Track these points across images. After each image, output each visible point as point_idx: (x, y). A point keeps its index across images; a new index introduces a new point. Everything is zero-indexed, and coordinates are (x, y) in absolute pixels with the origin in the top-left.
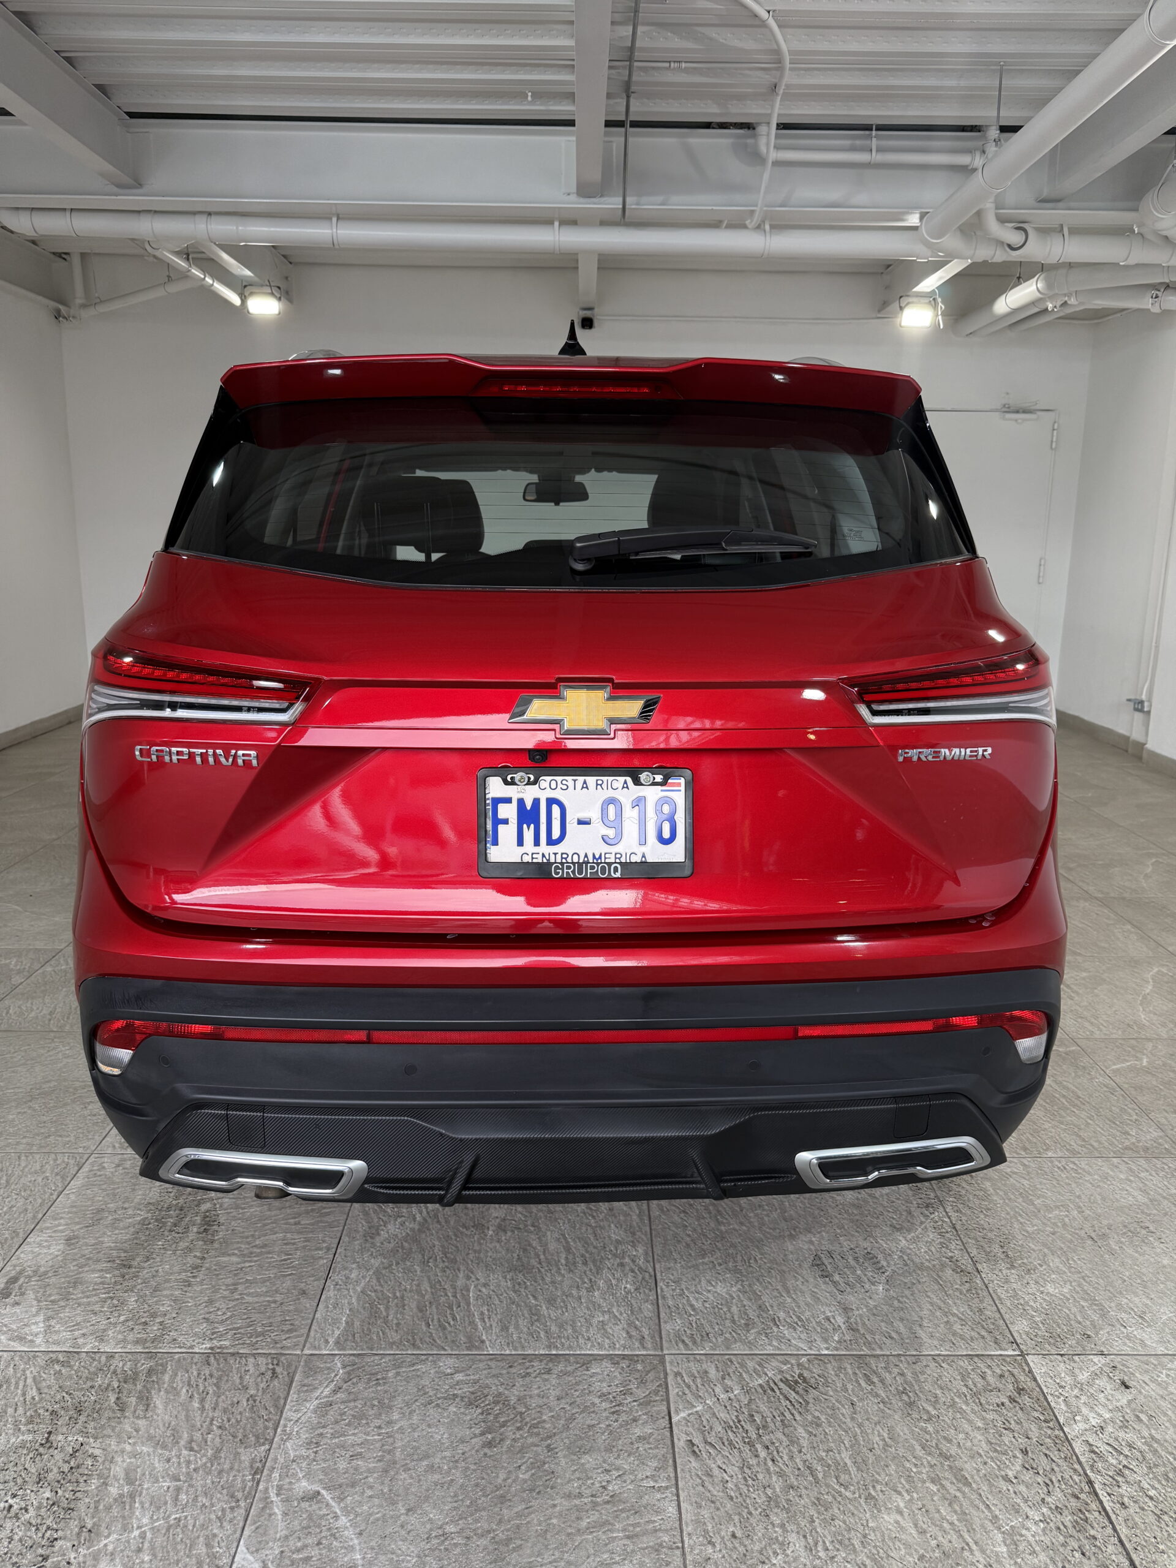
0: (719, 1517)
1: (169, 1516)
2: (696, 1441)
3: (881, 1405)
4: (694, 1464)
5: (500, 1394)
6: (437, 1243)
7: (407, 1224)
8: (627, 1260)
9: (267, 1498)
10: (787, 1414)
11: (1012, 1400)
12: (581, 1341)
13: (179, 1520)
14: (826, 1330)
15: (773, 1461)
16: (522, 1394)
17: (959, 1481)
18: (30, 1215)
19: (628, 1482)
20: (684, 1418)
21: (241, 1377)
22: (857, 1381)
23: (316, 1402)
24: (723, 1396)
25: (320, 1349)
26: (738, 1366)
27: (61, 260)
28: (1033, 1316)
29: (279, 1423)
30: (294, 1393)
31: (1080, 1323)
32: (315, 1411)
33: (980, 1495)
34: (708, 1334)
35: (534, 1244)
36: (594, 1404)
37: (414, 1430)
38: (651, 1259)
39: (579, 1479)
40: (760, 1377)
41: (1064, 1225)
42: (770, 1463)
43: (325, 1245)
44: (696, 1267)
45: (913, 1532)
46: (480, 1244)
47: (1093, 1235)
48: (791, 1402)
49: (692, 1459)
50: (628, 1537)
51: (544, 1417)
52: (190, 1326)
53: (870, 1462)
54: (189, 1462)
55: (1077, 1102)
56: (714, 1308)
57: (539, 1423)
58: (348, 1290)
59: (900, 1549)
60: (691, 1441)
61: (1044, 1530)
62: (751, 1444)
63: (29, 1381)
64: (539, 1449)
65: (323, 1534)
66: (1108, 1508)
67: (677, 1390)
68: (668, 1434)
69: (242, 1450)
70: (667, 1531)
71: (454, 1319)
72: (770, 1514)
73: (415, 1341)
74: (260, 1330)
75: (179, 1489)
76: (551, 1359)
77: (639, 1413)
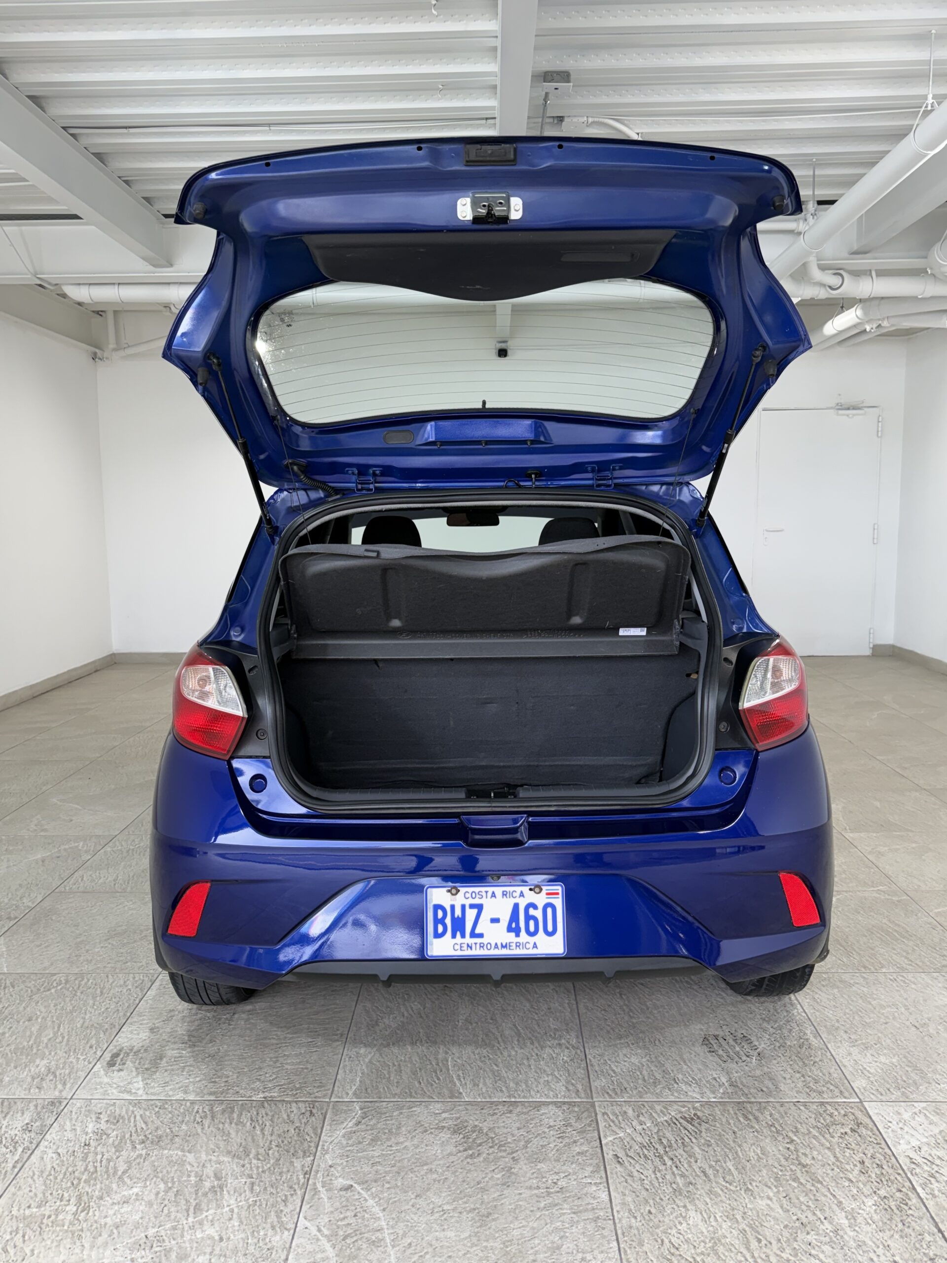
0: (639, 1201)
1: (248, 1199)
2: (619, 1155)
3: (756, 1134)
4: (619, 1168)
5: (476, 1126)
6: (421, 1031)
7: (398, 1018)
8: (563, 1041)
9: (315, 1189)
10: (686, 1139)
11: (852, 1130)
12: (532, 1092)
13: (256, 1201)
14: (714, 1086)
15: (677, 1167)
16: (492, 1126)
17: (813, 1180)
18: (121, 1014)
19: (572, 1179)
20: (611, 1141)
21: (288, 1116)
22: (737, 1118)
23: (343, 1131)
24: (639, 1128)
25: (342, 1097)
26: (648, 1108)
27: (99, 316)
28: (869, 1077)
29: (319, 1144)
30: (327, 1125)
31: (905, 1081)
32: (344, 1136)
33: (829, 1189)
34: (626, 1089)
35: (493, 1031)
36: (544, 1133)
37: (416, 1148)
38: (581, 1041)
39: (537, 1178)
40: (666, 1115)
41: (894, 1018)
42: (674, 1169)
43: (338, 1032)
44: (615, 1045)
45: (780, 1211)
46: (454, 1031)
47: (916, 1024)
48: (688, 1131)
49: (618, 1166)
50: (574, 1213)
51: (509, 1140)
52: (248, 1084)
53: (748, 1168)
54: (258, 1167)
55: (906, 935)
56: (629, 1072)
57: (505, 1144)
58: (359, 1061)
59: (770, 1221)
60: (616, 1155)
61: (875, 1210)
62: (661, 1157)
63: (138, 1118)
64: (507, 1160)
65: (358, 1210)
66: (922, 1197)
67: (605, 1124)
68: (600, 1151)
69: (294, 1160)
70: (602, 1209)
71: (438, 1079)
72: (676, 1200)
73: (411, 1093)
74: (298, 1086)
75: (253, 1183)
76: (511, 1104)
77: (578, 1138)
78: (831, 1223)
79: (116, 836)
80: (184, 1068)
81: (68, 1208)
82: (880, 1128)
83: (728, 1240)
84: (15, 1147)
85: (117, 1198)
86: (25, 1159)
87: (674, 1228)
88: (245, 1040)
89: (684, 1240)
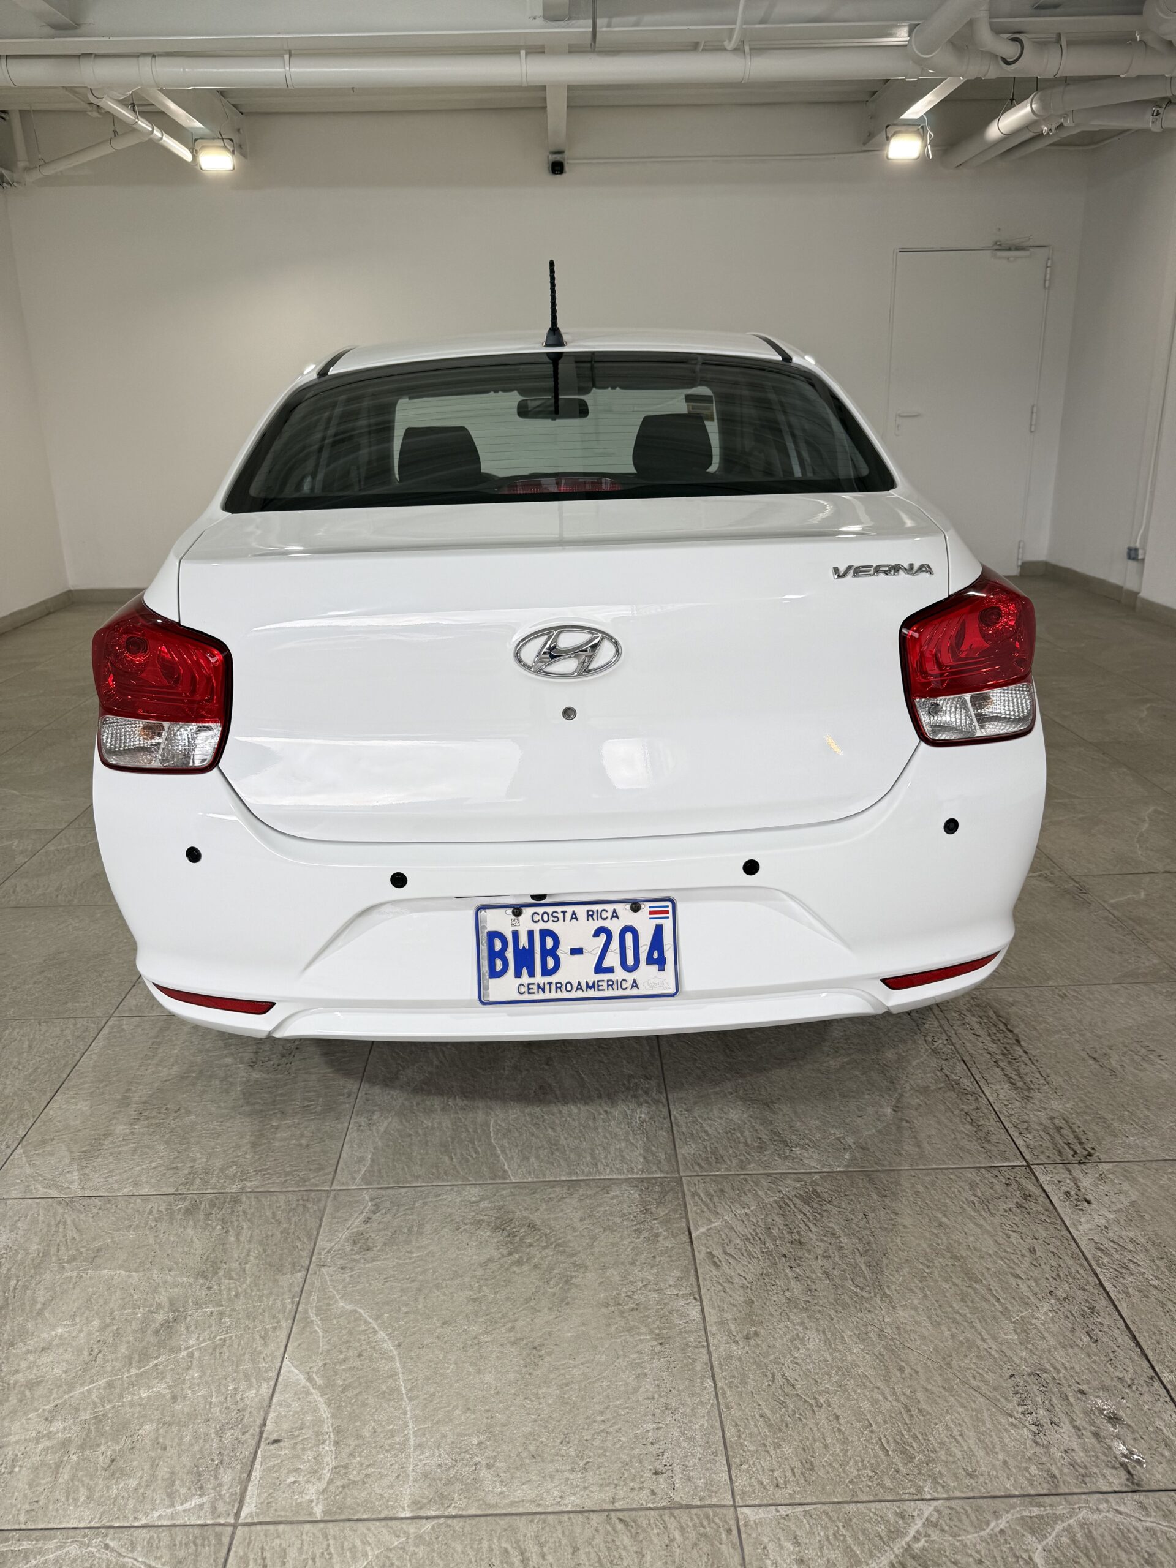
1: (215, 1337)
2: (715, 1253)
4: (715, 1272)
5: (525, 1217)
6: (455, 1085)
7: (425, 1068)
8: (640, 1092)
9: (307, 1318)
10: (803, 1226)
11: (1019, 1205)
12: (601, 1167)
13: (224, 1340)
14: (838, 1149)
16: (546, 1217)
17: (970, 1279)
18: (54, 1076)
19: (653, 1291)
20: (703, 1233)
21: (273, 1213)
22: (869, 1195)
23: (347, 1232)
24: (740, 1212)
25: (347, 1184)
26: (752, 1184)
29: (313, 1252)
30: (326, 1225)
32: (347, 1240)
33: (990, 1290)
34: (722, 1157)
35: (550, 1081)
36: (616, 1224)
37: (444, 1253)
38: (663, 1090)
39: (605, 1290)
40: (775, 1194)
42: (788, 1270)
43: (346, 1091)
44: (707, 1096)
45: (928, 1324)
46: (498, 1083)
47: (1095, 1056)
48: (805, 1215)
49: (713, 1268)
51: (569, 1237)
52: (220, 1170)
53: (884, 1265)
54: (230, 1289)
56: (727, 1133)
57: (564, 1242)
58: (372, 1131)
59: (915, 1340)
60: (711, 1253)
61: (1052, 1318)
62: (769, 1253)
63: (68, 1224)
64: (566, 1265)
65: (364, 1347)
66: (1113, 1297)
67: (695, 1209)
68: (689, 1248)
69: (280, 1277)
70: (692, 1332)
71: (476, 1152)
72: (791, 1316)
73: (439, 1173)
74: (288, 1170)
75: (222, 1313)
76: (573, 1185)
77: (660, 1230)
78: (994, 1338)
79: (62, 830)
80: (135, 1150)
82: (1054, 1200)
83: (860, 1370)
85: (33, 1343)
87: (789, 1356)
88: (219, 1107)
89: (801, 1373)
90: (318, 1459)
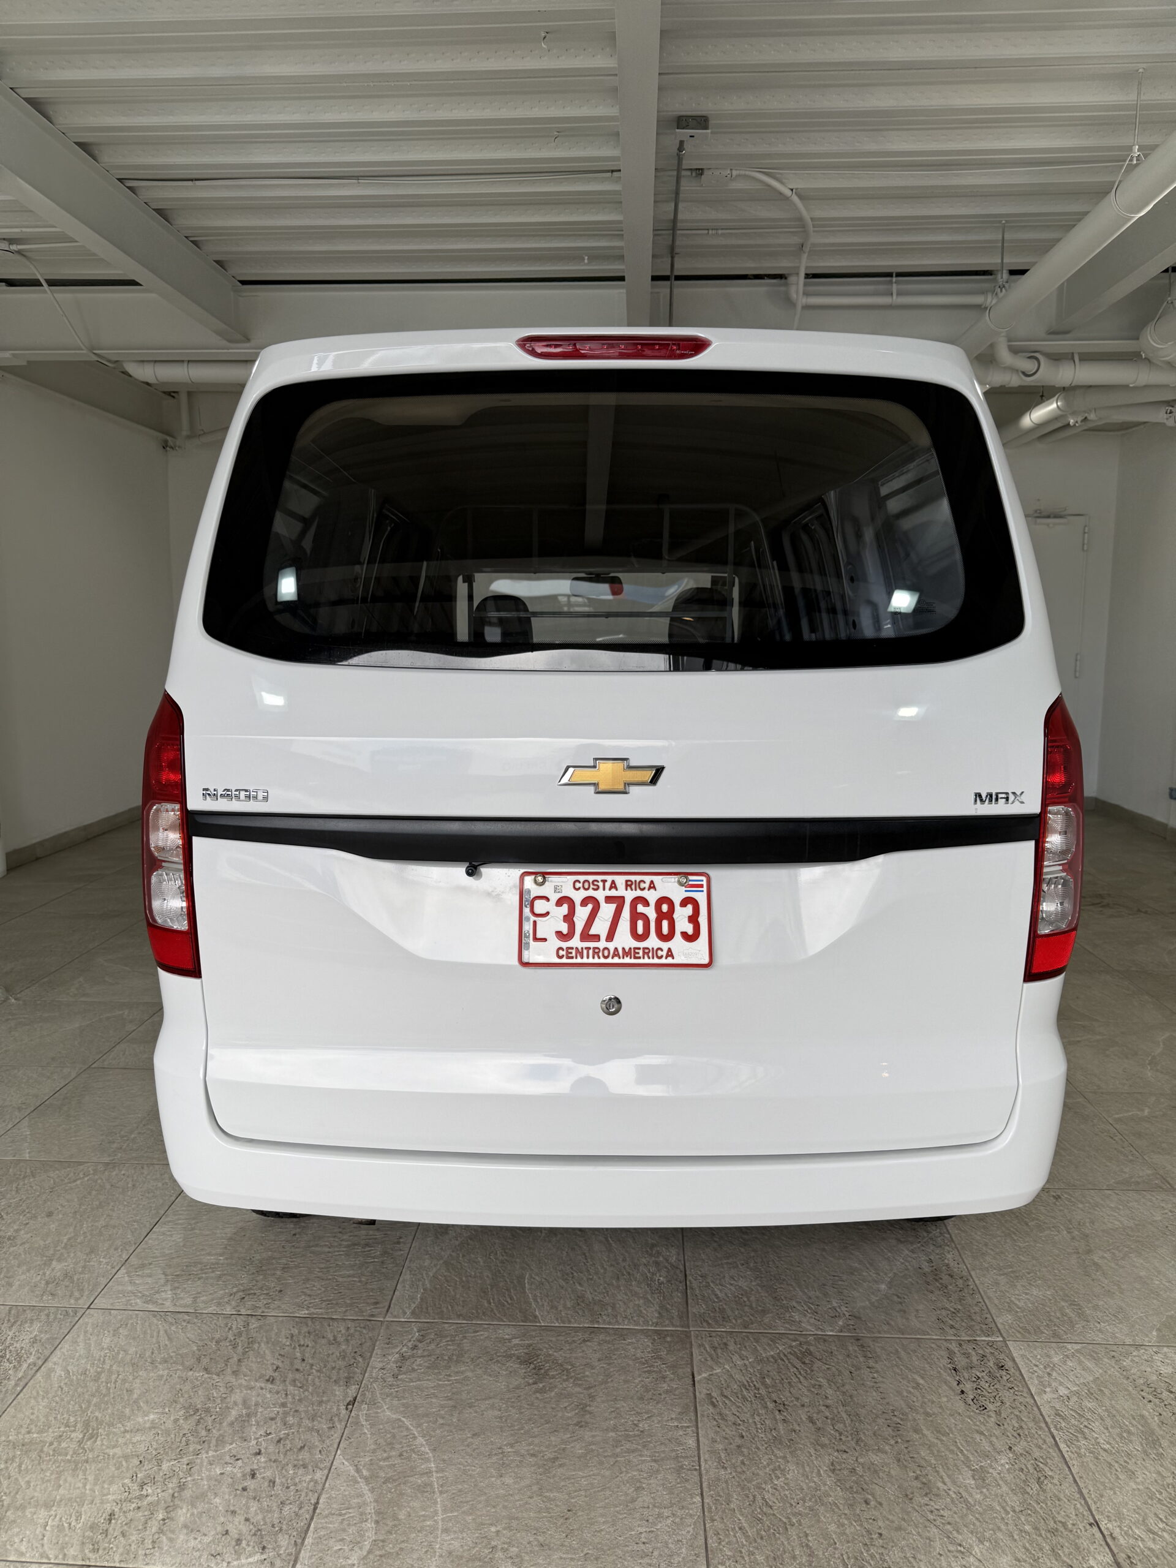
0: (731, 1449)
1: (280, 1431)
2: (714, 1394)
4: (711, 1409)
5: (550, 1355)
6: (497, 1241)
8: (661, 1258)
9: (358, 1423)
10: (795, 1380)
11: (990, 1373)
12: (620, 1319)
13: (288, 1435)
14: (833, 1316)
15: (780, 1411)
16: (568, 1356)
17: (939, 1432)
18: (154, 1212)
19: (656, 1422)
20: (705, 1378)
21: (334, 1336)
23: (396, 1356)
24: (739, 1362)
25: (400, 1318)
26: (753, 1340)
27: (170, 398)
28: (1017, 1312)
29: (366, 1370)
30: (378, 1348)
31: (1058, 1318)
32: (396, 1362)
33: (956, 1442)
34: (728, 1317)
35: (581, 1244)
36: (629, 1365)
37: (478, 1379)
38: (682, 1259)
39: (615, 1418)
40: (772, 1350)
42: (776, 1413)
43: (401, 1240)
44: (721, 1266)
45: (896, 1466)
46: (534, 1243)
48: (797, 1369)
49: (710, 1407)
50: (655, 1461)
51: (587, 1373)
52: (291, 1297)
54: (294, 1395)
56: (735, 1298)
57: (582, 1377)
58: (422, 1274)
59: (883, 1478)
60: (710, 1394)
61: (1008, 1470)
62: (762, 1399)
63: (162, 1332)
64: (582, 1396)
65: (404, 1449)
66: (1066, 1456)
67: (700, 1357)
68: (691, 1389)
69: (336, 1388)
70: (687, 1457)
71: (511, 1299)
72: (774, 1449)
73: (478, 1313)
74: (349, 1302)
75: (286, 1414)
76: (593, 1331)
77: (668, 1373)
78: (954, 1482)
80: (220, 1277)
81: (73, 1435)
82: (1023, 1372)
83: (830, 1499)
84: (19, 1362)
85: (129, 1425)
86: (29, 1377)
87: (769, 1482)
89: (779, 1497)
90: (361, 1533)
